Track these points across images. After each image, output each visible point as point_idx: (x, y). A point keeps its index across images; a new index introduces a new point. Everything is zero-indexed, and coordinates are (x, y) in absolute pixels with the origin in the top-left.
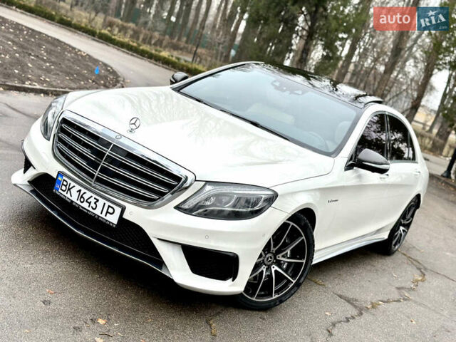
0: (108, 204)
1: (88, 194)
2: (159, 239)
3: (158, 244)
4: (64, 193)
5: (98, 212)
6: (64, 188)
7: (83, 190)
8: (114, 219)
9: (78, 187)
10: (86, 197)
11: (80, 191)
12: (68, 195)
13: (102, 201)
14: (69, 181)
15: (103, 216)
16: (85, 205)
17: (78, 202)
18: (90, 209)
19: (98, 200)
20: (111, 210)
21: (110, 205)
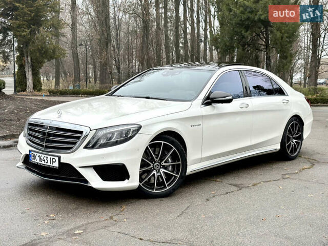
0: (52, 157)
1: (43, 156)
2: (80, 167)
3: (80, 170)
4: (34, 160)
5: (49, 164)
6: (33, 158)
7: (40, 155)
8: (56, 165)
9: (38, 154)
10: (42, 158)
11: (39, 156)
12: (35, 161)
13: (49, 157)
14: (34, 153)
15: (51, 165)
16: (43, 162)
17: (40, 162)
18: (45, 164)
19: (47, 157)
20: (54, 160)
21: (54, 157)
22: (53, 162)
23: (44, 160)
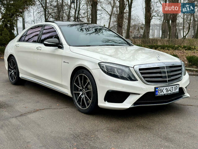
1: (169, 87)
11: (166, 89)
12: (163, 93)
14: (161, 88)
19: (172, 87)
21: (176, 86)
22: (176, 89)
23: (170, 90)
